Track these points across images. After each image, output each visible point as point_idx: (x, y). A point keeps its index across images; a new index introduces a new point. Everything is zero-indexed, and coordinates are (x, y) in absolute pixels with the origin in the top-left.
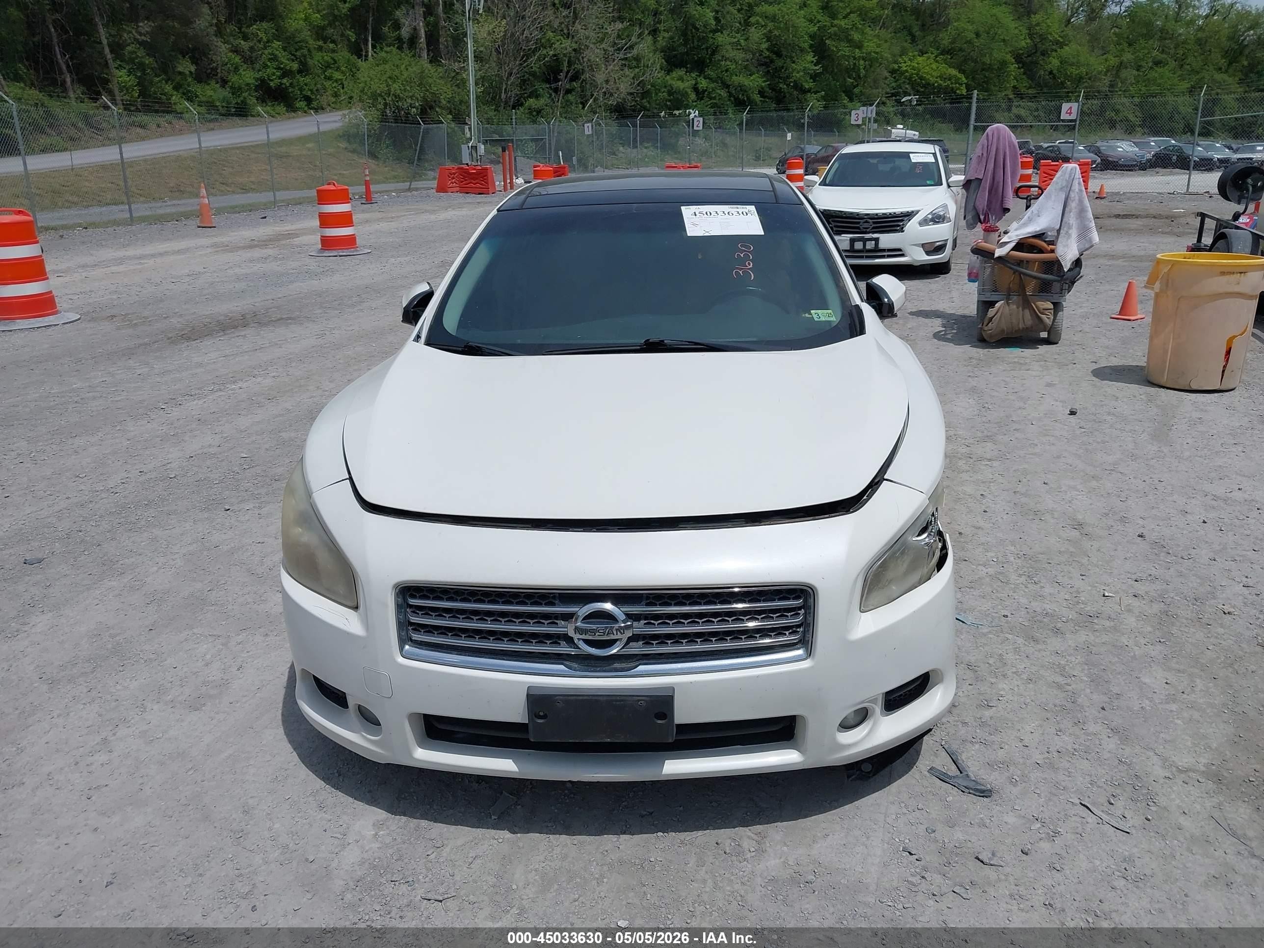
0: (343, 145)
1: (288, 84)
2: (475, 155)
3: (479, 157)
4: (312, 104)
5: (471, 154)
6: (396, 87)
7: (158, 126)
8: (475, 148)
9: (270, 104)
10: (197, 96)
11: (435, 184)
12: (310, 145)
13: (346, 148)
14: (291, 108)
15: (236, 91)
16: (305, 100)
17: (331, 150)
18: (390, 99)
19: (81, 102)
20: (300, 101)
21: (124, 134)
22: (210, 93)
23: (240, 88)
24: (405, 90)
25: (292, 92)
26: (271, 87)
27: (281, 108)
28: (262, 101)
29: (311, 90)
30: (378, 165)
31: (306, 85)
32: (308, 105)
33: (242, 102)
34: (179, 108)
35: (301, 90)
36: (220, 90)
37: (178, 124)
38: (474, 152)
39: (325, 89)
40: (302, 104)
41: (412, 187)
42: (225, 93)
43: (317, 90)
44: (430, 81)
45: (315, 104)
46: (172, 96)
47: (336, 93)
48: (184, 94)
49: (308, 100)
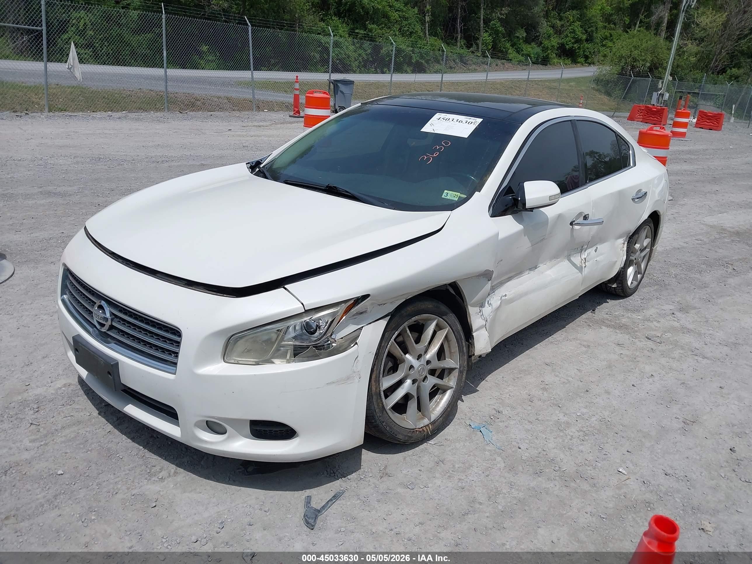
0: (594, 85)
1: (576, 48)
2: (660, 100)
3: (663, 101)
4: (588, 60)
5: (658, 99)
6: (636, 53)
7: (497, 65)
8: (662, 95)
9: (563, 58)
10: (522, 51)
11: (627, 114)
12: (572, 84)
13: (594, 88)
14: (575, 62)
15: (545, 49)
16: (585, 58)
17: (583, 88)
18: (629, 60)
19: (462, 49)
20: (582, 58)
21: (478, 68)
22: (530, 49)
23: (548, 48)
24: (641, 55)
25: (578, 52)
26: (566, 48)
27: (569, 61)
28: (559, 56)
29: (590, 52)
30: (610, 100)
31: (588, 49)
32: (586, 61)
33: (546, 56)
34: (510, 56)
35: (584, 51)
36: (537, 48)
37: (507, 65)
38: (661, 98)
39: (599, 52)
40: (582, 60)
41: (614, 115)
42: (538, 50)
43: (593, 52)
44: (660, 50)
45: (590, 60)
46: (509, 49)
47: (605, 55)
48: (516, 49)
49: (586, 57)
